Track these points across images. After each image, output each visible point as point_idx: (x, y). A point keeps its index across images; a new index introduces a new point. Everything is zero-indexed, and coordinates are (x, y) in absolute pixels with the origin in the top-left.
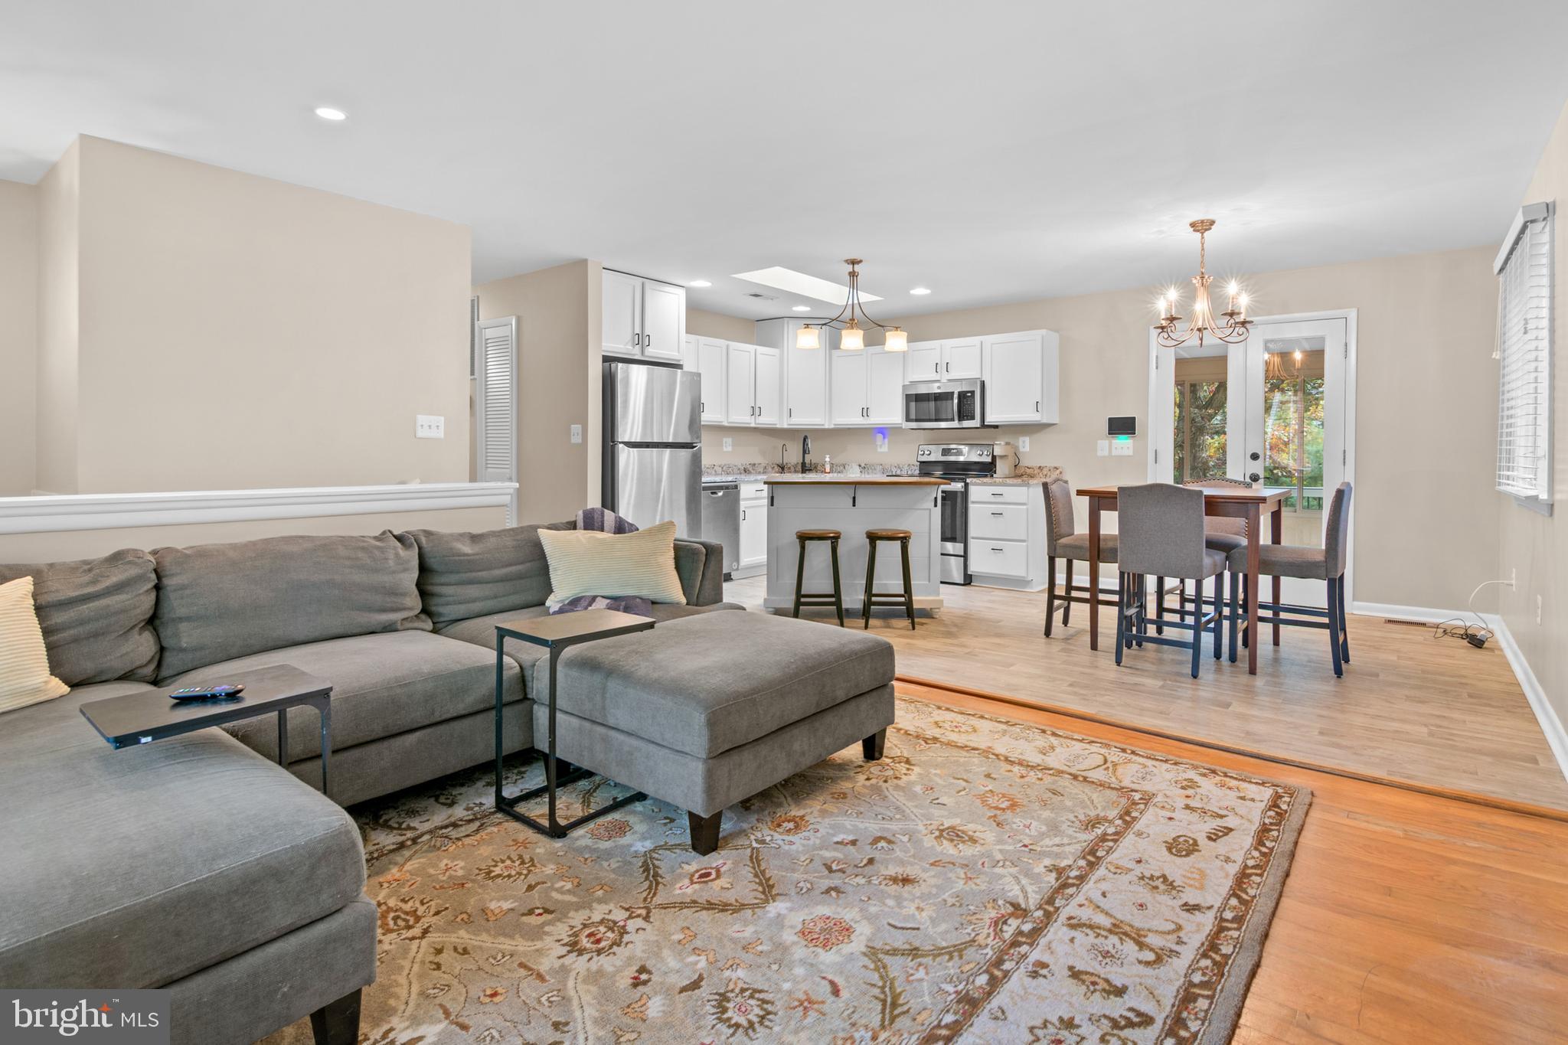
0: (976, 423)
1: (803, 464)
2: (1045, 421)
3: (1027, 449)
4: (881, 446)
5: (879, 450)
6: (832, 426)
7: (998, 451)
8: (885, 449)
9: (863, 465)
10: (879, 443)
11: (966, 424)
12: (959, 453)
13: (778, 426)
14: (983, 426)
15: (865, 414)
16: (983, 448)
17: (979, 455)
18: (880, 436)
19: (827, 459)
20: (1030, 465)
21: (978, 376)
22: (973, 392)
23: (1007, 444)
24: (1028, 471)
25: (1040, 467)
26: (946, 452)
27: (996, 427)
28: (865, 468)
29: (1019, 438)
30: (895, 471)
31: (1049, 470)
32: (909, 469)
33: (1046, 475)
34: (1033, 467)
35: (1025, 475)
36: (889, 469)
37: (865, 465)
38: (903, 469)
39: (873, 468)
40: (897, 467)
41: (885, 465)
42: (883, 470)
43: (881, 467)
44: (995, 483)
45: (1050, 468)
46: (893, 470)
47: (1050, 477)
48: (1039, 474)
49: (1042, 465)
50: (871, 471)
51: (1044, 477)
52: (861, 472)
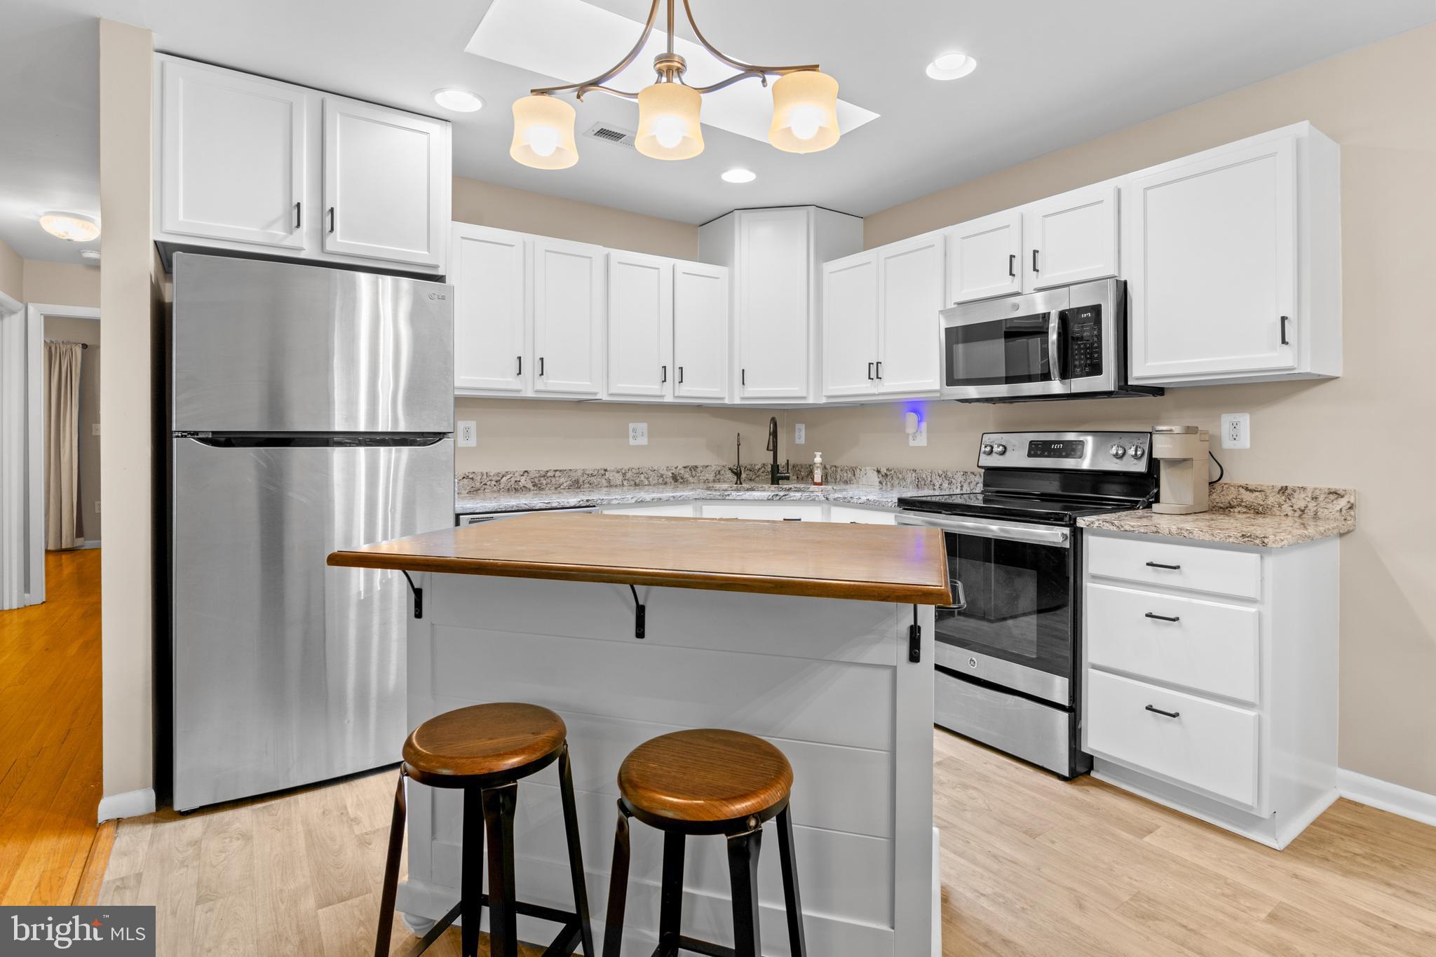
0: (1106, 381)
1: (775, 467)
2: (1307, 367)
3: (1245, 441)
4: (914, 437)
5: (912, 443)
6: (824, 401)
7: (1163, 449)
8: (922, 441)
9: (884, 471)
10: (910, 429)
11: (1080, 384)
12: (1071, 449)
13: (727, 401)
14: (1125, 388)
15: (873, 375)
16: (1125, 441)
17: (1116, 456)
18: (912, 418)
19: (818, 460)
20: (1252, 484)
21: (1112, 271)
22: (1097, 310)
23: (1190, 430)
24: (1248, 497)
25: (1283, 490)
26: (1037, 449)
27: (1158, 391)
28: (886, 475)
29: (1220, 417)
30: (940, 483)
31: (1315, 498)
32: (965, 480)
33: (1303, 511)
34: (1263, 488)
35: (1239, 505)
36: (929, 479)
37: (887, 470)
38: (954, 481)
39: (900, 476)
40: (943, 476)
41: (921, 471)
42: (917, 480)
43: (914, 475)
44: (1157, 532)
45: (1317, 493)
46: (935, 482)
47: (1316, 516)
48: (1280, 505)
49: (1290, 485)
50: (897, 482)
51: (1297, 514)
52: (880, 482)
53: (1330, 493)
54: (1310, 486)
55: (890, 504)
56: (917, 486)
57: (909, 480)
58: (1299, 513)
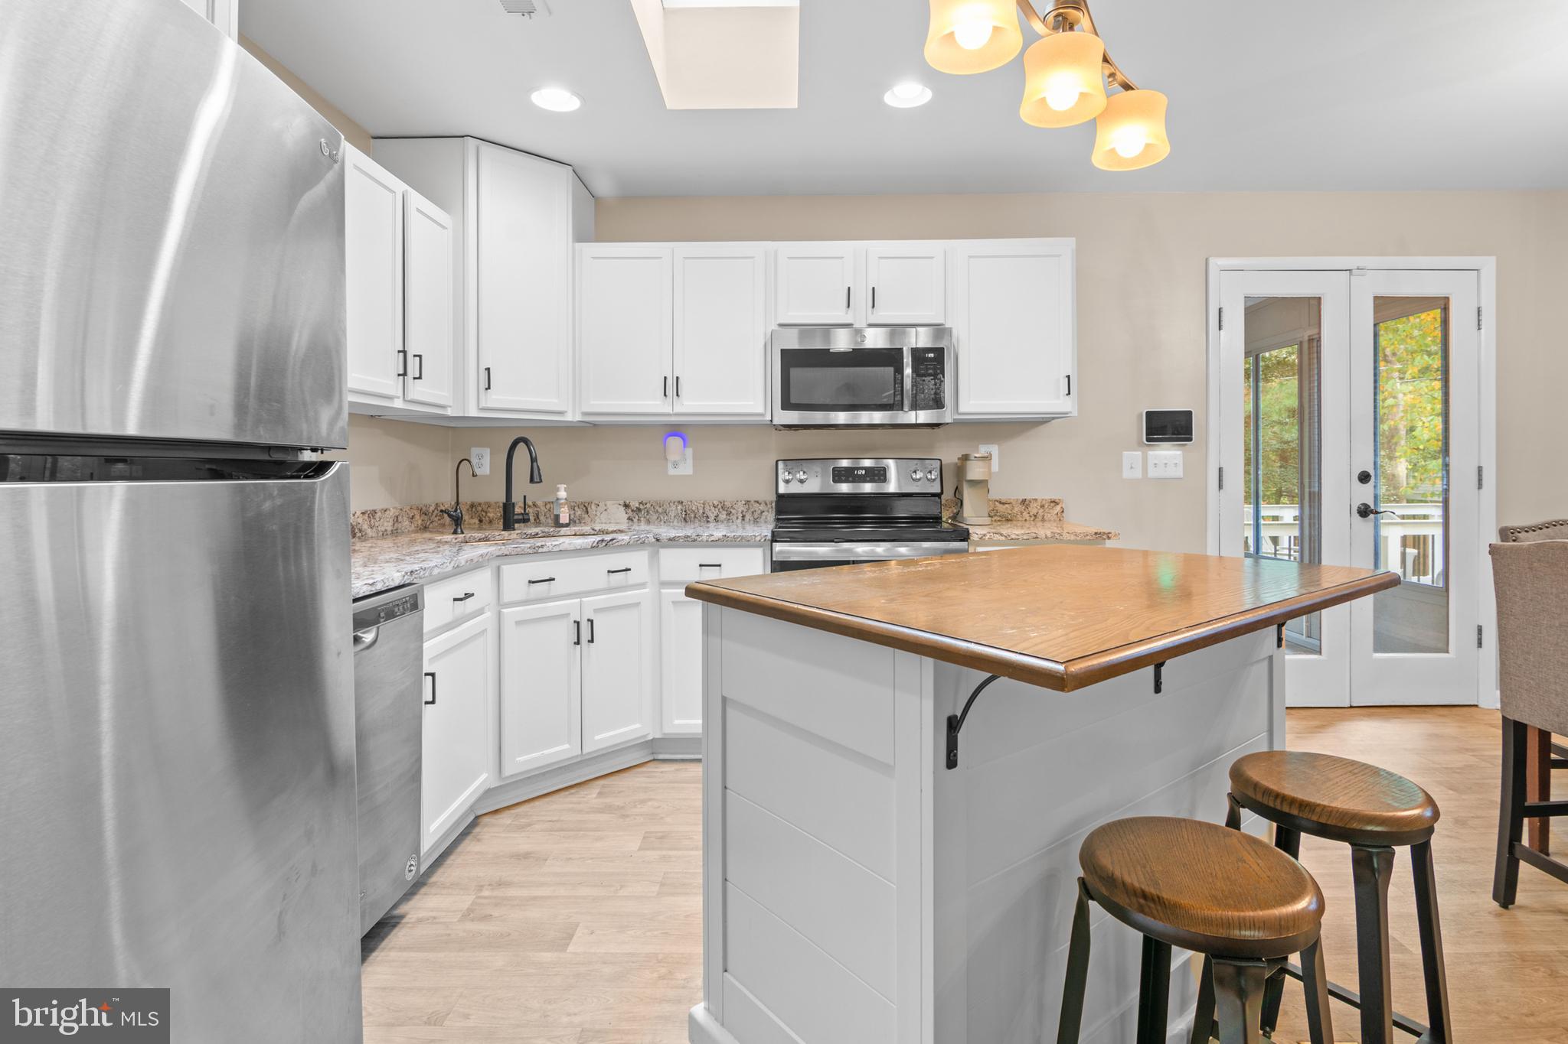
0: (944, 414)
1: (508, 507)
2: (1075, 413)
3: (996, 467)
4: (675, 465)
5: (672, 472)
6: (581, 418)
8: (686, 469)
9: (635, 504)
10: (673, 456)
12: (873, 475)
15: (669, 392)
17: (914, 479)
18: (675, 443)
20: (1004, 499)
21: (939, 320)
22: (936, 352)
25: (1024, 501)
26: (844, 475)
28: (639, 510)
29: (978, 447)
30: (715, 514)
31: (1042, 506)
32: (748, 509)
33: (1035, 516)
34: (1012, 501)
35: (995, 515)
36: (701, 511)
37: (640, 503)
38: (733, 511)
39: (660, 510)
40: (720, 506)
41: (690, 503)
42: (684, 513)
43: (679, 507)
44: (1037, 538)
45: (1044, 502)
46: (710, 514)
47: (1043, 520)
48: (1022, 513)
49: (1028, 498)
50: (655, 517)
51: (1032, 519)
52: (630, 519)
53: (1051, 502)
54: (1039, 497)
55: (758, 539)
56: (685, 519)
57: (672, 514)
58: (1033, 518)
